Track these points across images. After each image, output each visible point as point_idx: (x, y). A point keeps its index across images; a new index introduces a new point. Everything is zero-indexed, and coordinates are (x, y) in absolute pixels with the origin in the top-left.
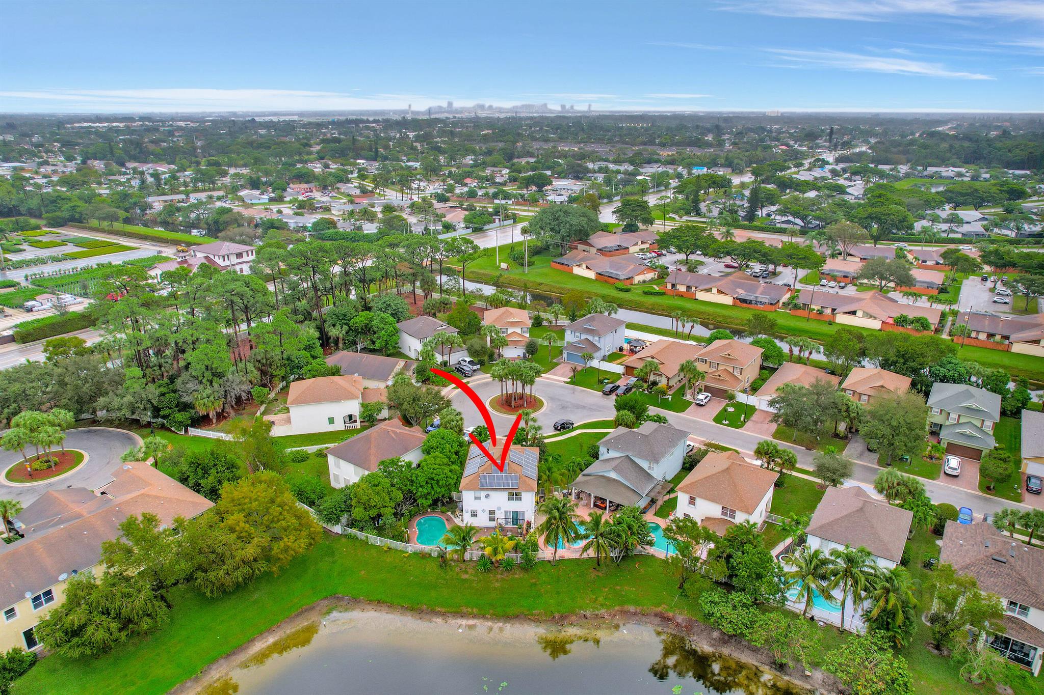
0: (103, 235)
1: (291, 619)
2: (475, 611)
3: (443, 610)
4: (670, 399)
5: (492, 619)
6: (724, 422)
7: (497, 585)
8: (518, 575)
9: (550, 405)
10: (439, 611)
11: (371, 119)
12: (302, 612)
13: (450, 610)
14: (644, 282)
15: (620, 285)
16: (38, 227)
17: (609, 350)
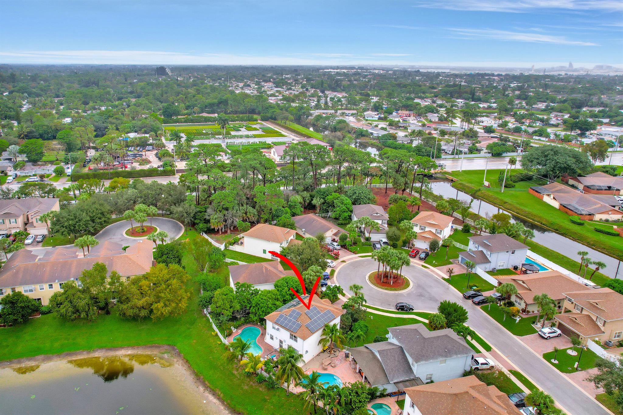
0: (278, 127)
1: (146, 347)
2: (222, 395)
3: (208, 385)
4: (517, 321)
5: (226, 406)
6: (553, 361)
7: (246, 387)
8: (262, 389)
9: (413, 289)
10: (206, 384)
11: (496, 73)
12: (153, 346)
13: (211, 387)
14: (607, 221)
15: (576, 218)
16: (256, 120)
17: (503, 266)
